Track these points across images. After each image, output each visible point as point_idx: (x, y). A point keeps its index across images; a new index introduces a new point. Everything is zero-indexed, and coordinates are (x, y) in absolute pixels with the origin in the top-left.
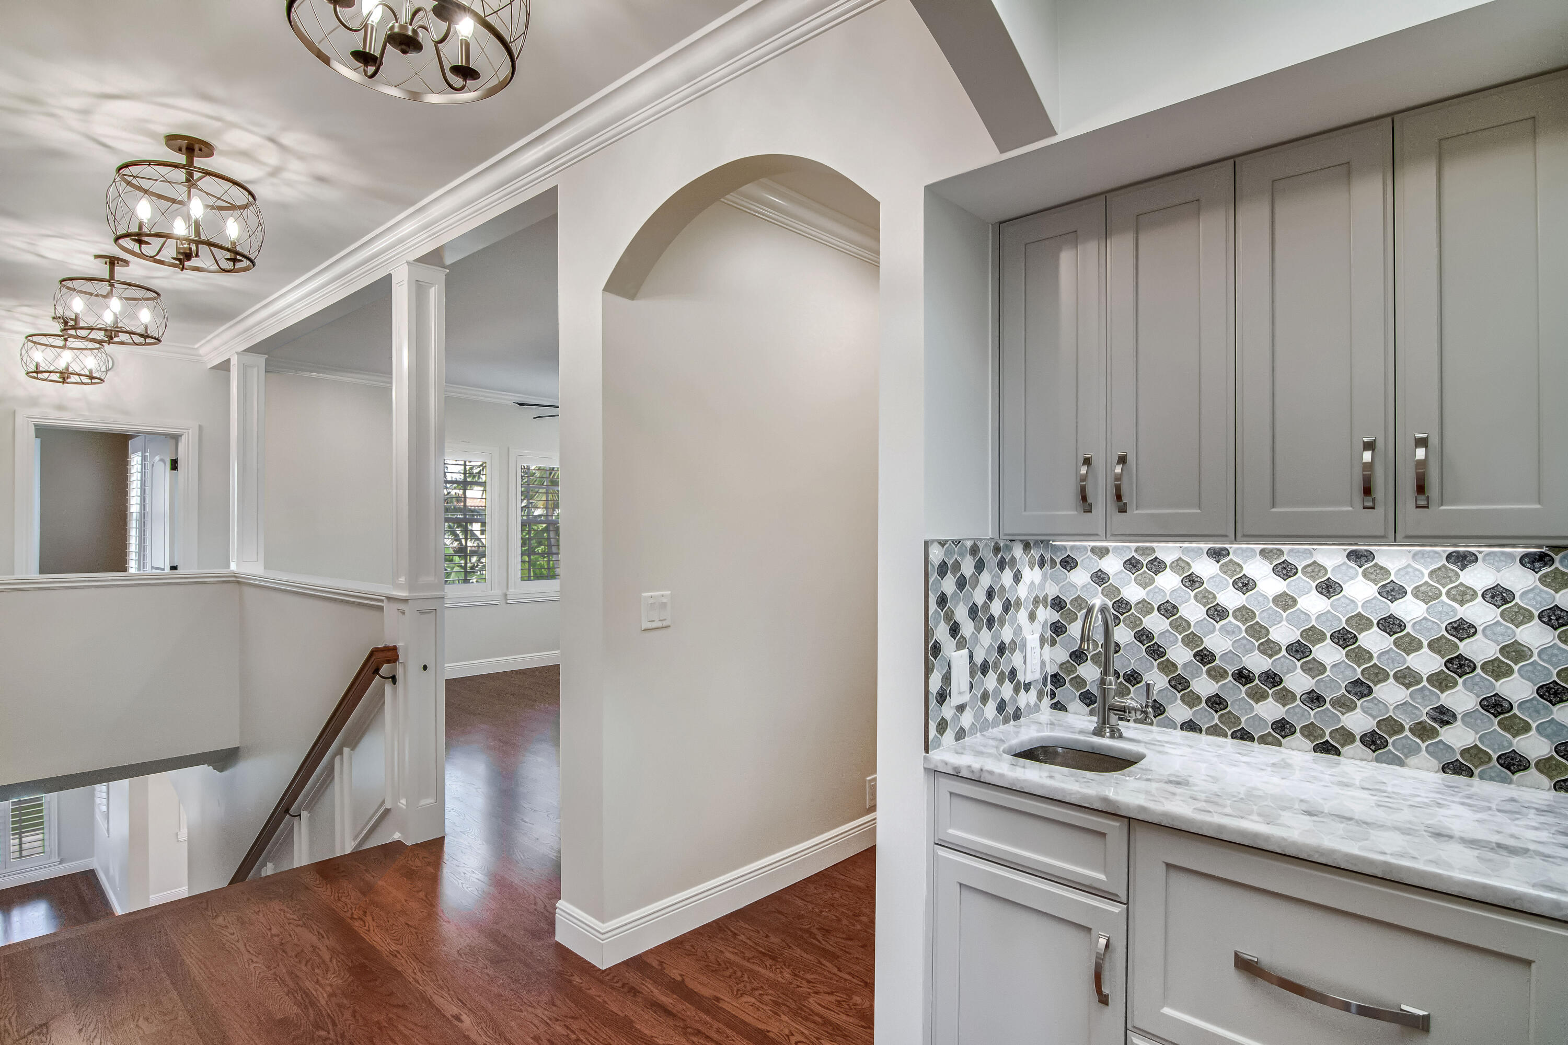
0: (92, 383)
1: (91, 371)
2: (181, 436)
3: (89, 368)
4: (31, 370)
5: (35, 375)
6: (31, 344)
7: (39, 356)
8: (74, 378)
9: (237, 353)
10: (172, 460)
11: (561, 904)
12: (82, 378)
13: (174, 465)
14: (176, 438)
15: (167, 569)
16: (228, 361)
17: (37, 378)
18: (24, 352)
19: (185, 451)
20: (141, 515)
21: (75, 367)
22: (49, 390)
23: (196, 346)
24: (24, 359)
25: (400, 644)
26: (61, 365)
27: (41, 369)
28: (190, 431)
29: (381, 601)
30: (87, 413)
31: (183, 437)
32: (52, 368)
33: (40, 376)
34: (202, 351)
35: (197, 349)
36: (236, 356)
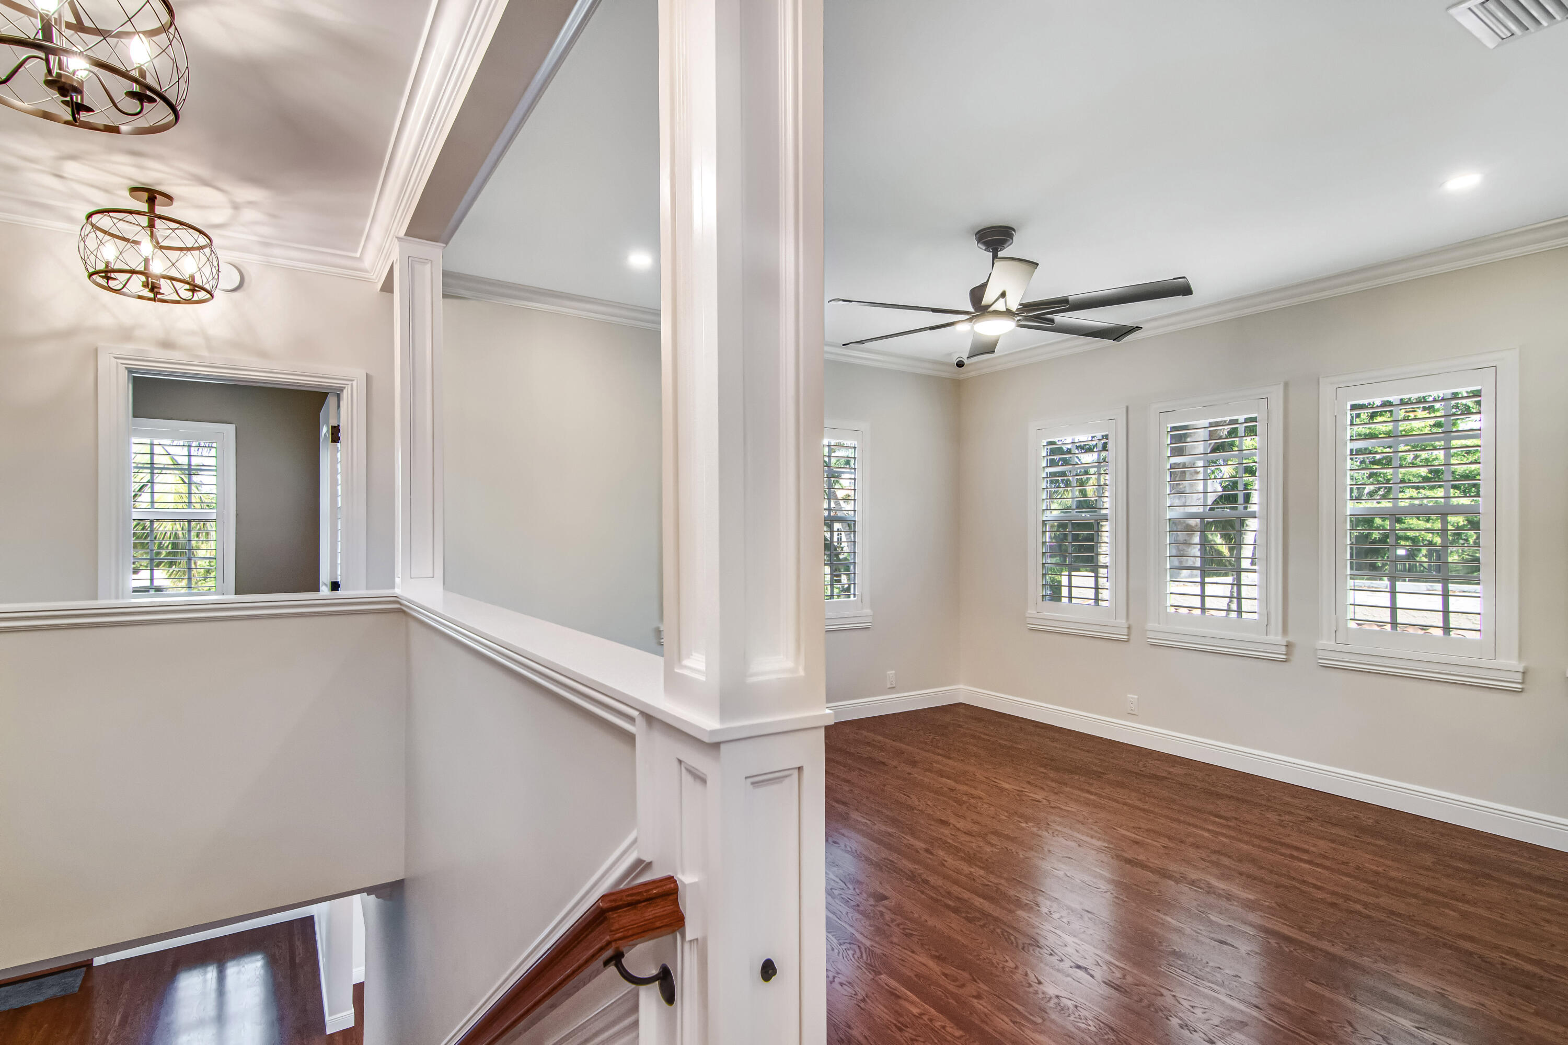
35: (360, 258)
36: (398, 244)
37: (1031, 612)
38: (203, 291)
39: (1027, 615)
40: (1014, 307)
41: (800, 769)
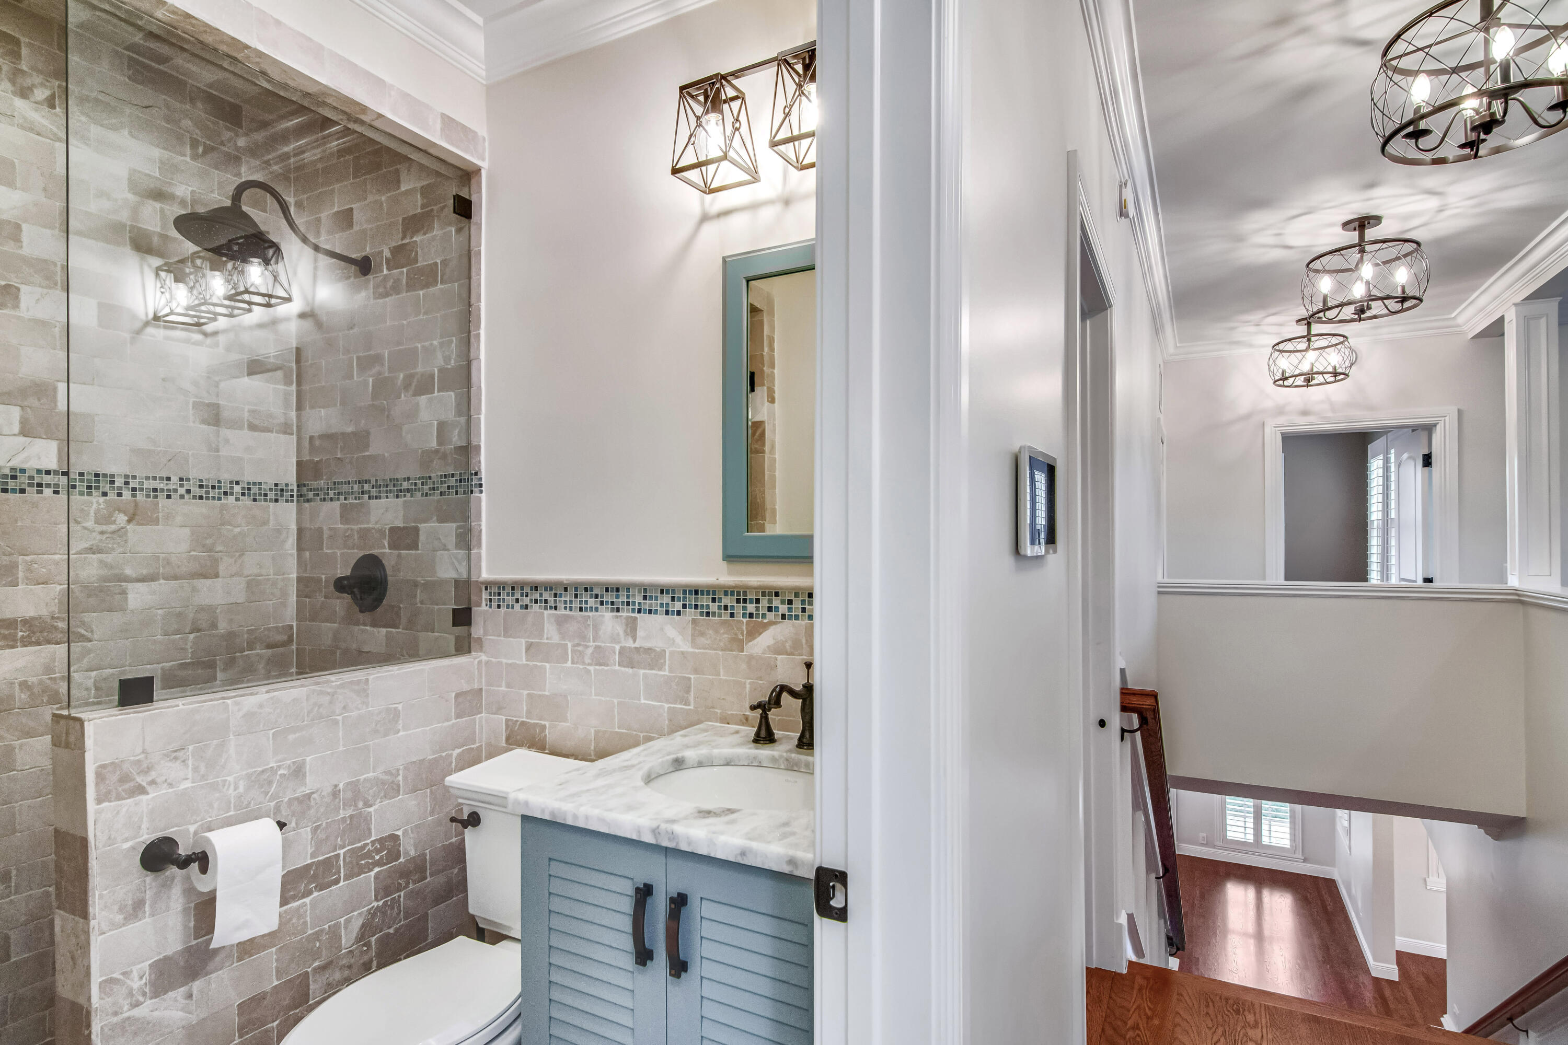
0: (1336, 381)
1: (1335, 368)
2: (1435, 425)
3: (1333, 365)
4: (1277, 378)
5: (1281, 382)
6: (1277, 353)
7: (1285, 363)
8: (1319, 379)
9: (1515, 305)
10: (1424, 455)
12: (1326, 376)
13: (1427, 461)
14: (1429, 429)
15: (1420, 582)
16: (1501, 320)
17: (1284, 386)
18: (1271, 361)
19: (1442, 444)
20: (1383, 522)
21: (1319, 367)
22: (1294, 396)
23: (1453, 315)
24: (1272, 369)
26: (1305, 368)
27: (1287, 375)
28: (1447, 418)
30: (1330, 414)
31: (1438, 427)
32: (1297, 372)
33: (1286, 383)
34: (1460, 320)
35: (1455, 318)
36: (1513, 309)
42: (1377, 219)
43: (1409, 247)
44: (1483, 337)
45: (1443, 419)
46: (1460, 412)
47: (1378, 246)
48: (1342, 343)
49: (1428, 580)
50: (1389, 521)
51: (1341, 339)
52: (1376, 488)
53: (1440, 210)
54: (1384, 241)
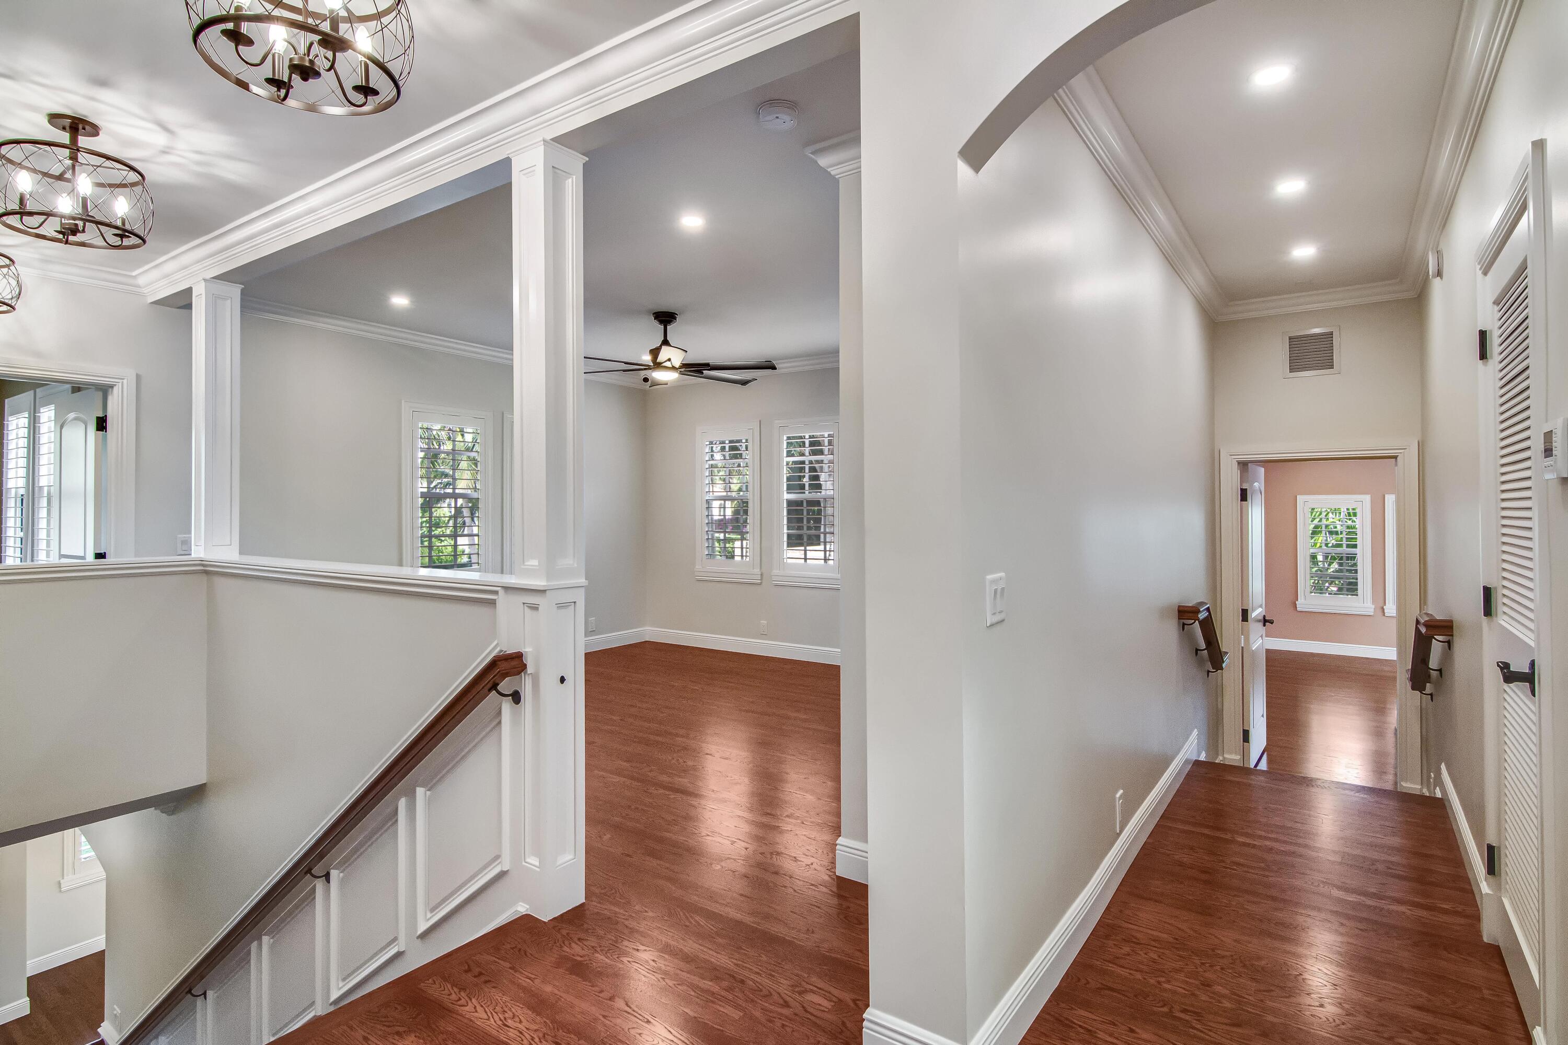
2: (112, 387)
9: (205, 280)
10: (98, 418)
11: (871, 1014)
13: (101, 424)
14: (104, 390)
15: (90, 558)
16: (189, 291)
19: (117, 406)
23: (134, 274)
25: (527, 650)
28: (125, 381)
29: (496, 593)
31: (115, 389)
34: (141, 281)
35: (135, 277)
36: (203, 284)
37: (698, 567)
38: (5, 306)
39: (695, 569)
40: (677, 365)
41: (575, 602)
42: (94, 130)
43: (133, 177)
44: (163, 305)
45: (121, 381)
46: (138, 377)
47: (99, 161)
48: (8, 266)
49: (100, 556)
50: (36, 489)
51: (8, 262)
52: (14, 451)
53: (166, 151)
54: (108, 158)
